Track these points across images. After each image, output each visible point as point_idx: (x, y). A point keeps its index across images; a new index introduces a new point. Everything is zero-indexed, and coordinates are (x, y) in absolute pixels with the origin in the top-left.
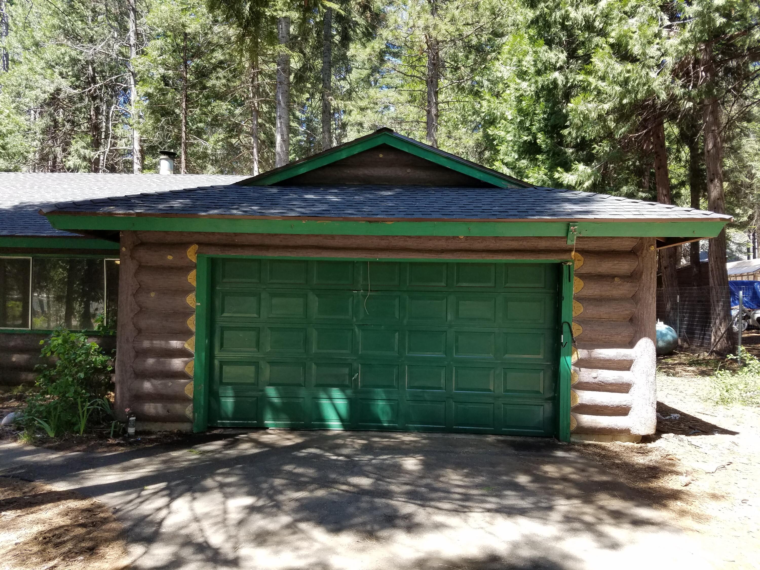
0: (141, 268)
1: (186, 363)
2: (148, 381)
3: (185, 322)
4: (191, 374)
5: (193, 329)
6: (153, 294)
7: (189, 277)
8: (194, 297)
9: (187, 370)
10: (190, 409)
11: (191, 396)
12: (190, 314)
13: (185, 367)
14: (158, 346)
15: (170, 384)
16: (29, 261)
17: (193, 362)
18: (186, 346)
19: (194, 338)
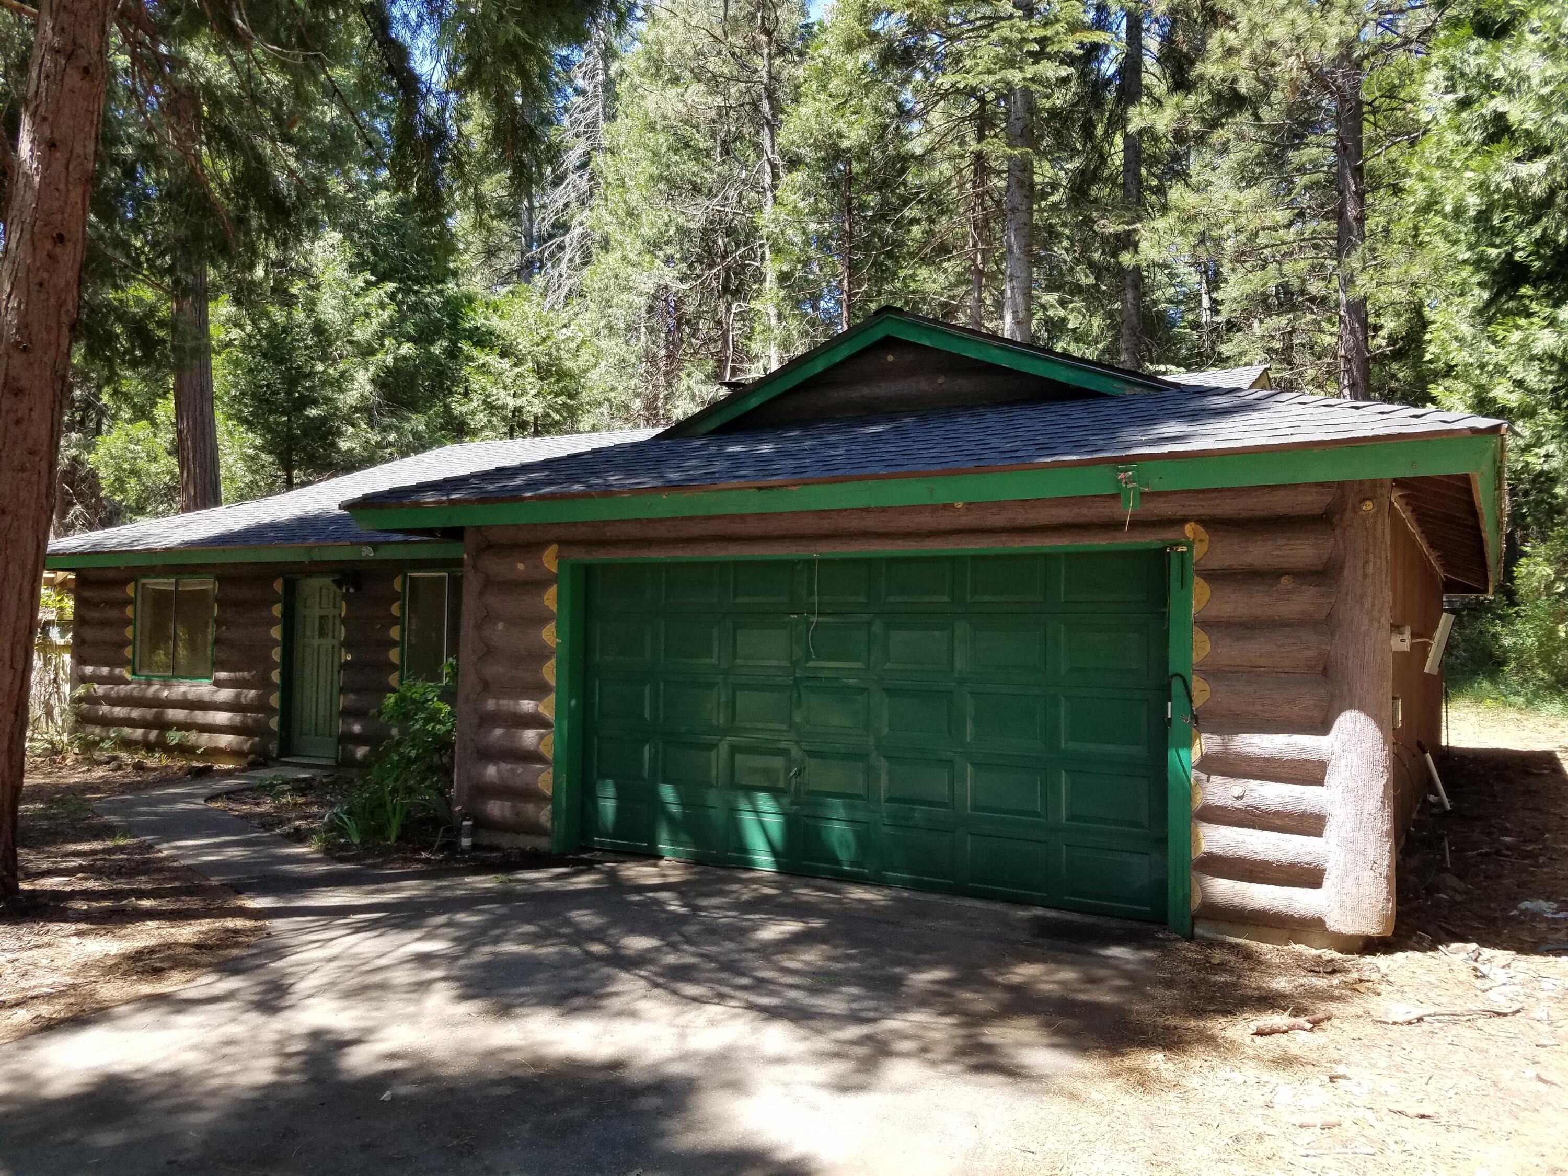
0: (489, 583)
1: (542, 737)
2: (495, 764)
3: (538, 670)
4: (549, 756)
5: (552, 682)
6: (500, 626)
7: (545, 597)
8: (554, 630)
9: (542, 748)
10: (548, 813)
11: (549, 793)
12: (547, 658)
13: (539, 743)
14: (505, 708)
15: (520, 770)
16: (444, 577)
17: (552, 736)
18: (541, 709)
19: (552, 697)
